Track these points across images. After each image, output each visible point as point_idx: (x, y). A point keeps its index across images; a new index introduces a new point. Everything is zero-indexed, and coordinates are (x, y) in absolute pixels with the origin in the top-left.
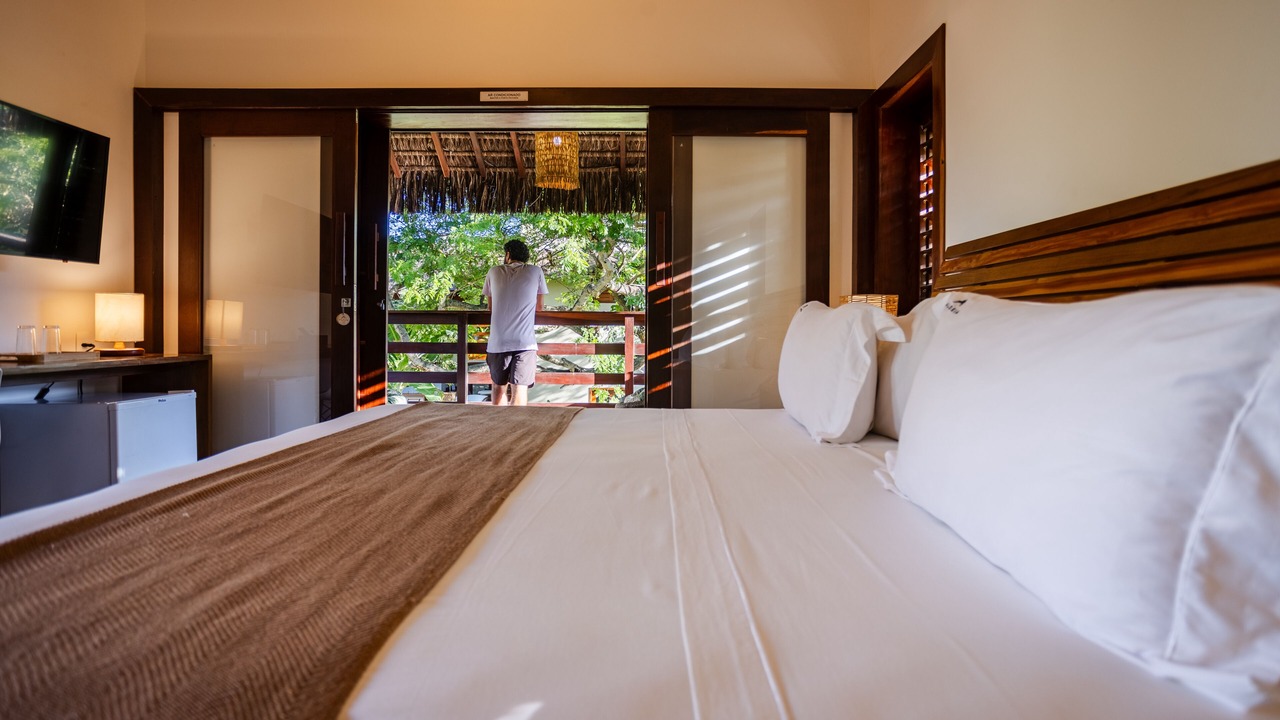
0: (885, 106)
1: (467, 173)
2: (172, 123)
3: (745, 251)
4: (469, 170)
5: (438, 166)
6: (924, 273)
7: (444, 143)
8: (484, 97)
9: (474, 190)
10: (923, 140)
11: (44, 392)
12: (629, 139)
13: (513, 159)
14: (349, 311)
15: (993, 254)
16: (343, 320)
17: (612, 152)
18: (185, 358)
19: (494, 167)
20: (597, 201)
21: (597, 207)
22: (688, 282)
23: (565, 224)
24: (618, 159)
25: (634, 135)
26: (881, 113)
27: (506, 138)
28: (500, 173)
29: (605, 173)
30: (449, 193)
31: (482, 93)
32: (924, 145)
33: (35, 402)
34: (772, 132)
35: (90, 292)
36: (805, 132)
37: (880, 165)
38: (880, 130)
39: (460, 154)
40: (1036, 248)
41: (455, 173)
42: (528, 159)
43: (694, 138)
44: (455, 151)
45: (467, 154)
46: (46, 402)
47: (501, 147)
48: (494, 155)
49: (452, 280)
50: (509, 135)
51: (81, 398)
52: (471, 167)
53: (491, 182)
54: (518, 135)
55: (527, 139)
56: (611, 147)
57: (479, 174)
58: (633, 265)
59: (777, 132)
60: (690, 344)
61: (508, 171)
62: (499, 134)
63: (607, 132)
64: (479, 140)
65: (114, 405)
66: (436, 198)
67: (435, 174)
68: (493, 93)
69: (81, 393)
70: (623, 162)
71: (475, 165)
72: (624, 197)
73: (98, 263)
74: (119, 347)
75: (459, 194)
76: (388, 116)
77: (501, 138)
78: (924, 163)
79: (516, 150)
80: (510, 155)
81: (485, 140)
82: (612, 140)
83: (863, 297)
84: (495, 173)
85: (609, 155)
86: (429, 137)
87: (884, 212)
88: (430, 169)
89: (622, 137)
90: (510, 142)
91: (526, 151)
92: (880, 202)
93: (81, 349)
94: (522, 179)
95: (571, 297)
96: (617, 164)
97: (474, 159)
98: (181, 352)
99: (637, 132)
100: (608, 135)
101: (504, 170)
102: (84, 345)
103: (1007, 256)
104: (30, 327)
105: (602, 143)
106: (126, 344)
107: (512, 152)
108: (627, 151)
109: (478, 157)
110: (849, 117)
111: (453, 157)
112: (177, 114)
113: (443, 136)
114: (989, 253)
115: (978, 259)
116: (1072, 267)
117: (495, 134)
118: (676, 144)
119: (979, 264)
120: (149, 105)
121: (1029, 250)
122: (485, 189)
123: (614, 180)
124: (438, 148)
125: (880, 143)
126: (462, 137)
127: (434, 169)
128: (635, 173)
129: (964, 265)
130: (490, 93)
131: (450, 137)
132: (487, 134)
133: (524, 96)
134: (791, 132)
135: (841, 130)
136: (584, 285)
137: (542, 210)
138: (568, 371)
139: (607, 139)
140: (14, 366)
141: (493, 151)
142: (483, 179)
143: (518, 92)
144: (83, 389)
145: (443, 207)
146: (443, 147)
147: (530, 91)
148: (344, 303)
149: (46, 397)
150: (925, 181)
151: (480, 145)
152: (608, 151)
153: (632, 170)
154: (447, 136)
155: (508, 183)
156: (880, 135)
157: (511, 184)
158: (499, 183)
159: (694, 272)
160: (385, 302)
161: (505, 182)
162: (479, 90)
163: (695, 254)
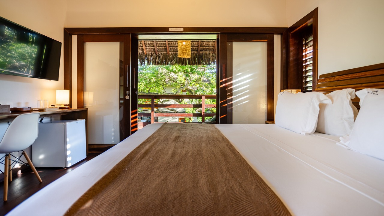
0: (292, 32)
1: (152, 53)
2: (75, 38)
3: (249, 75)
4: (152, 52)
5: (143, 51)
6: (304, 83)
7: (146, 44)
8: (170, 30)
9: (154, 58)
10: (304, 43)
11: (42, 119)
12: (201, 43)
13: (166, 49)
14: (129, 95)
15: (340, 77)
16: (127, 97)
17: (196, 47)
18: (79, 110)
19: (160, 51)
20: (191, 62)
21: (191, 63)
22: (231, 85)
23: (178, 68)
24: (198, 49)
25: (203, 42)
26: (290, 35)
27: (164, 42)
28: (162, 53)
29: (193, 53)
30: (146, 59)
32: (304, 44)
34: (257, 40)
35: (55, 89)
36: (267, 40)
37: (290, 50)
38: (290, 40)
39: (150, 47)
40: (360, 75)
41: (148, 53)
42: (170, 49)
43: (233, 42)
44: (149, 47)
45: (152, 47)
46: (42, 123)
47: (163, 45)
48: (160, 48)
49: (143, 85)
50: (165, 41)
51: (51, 122)
52: (153, 51)
53: (159, 56)
54: (168, 41)
55: (171, 43)
56: (196, 45)
57: (155, 53)
58: (193, 81)
59: (258, 40)
60: (232, 104)
61: (164, 52)
62: (162, 41)
63: (195, 41)
64: (156, 43)
65: (66, 124)
66: (142, 61)
67: (142, 53)
68: (173, 28)
69: (51, 120)
70: (199, 50)
71: (154, 51)
72: (199, 60)
73: (58, 81)
74: (63, 106)
75: (149, 60)
76: (138, 36)
77: (163, 42)
78: (304, 49)
79: (167, 46)
80: (165, 48)
81: (158, 43)
82: (196, 43)
83: (290, 90)
84: (160, 53)
85: (195, 48)
86: (141, 42)
87: (291, 64)
88: (140, 52)
89: (200, 42)
90: (165, 44)
91: (170, 47)
92: (290, 61)
93: (51, 107)
94: (168, 55)
95: (175, 90)
96: (197, 51)
97: (154, 49)
98: (78, 107)
99: (204, 41)
100: (195, 42)
101: (163, 52)
102: (52, 106)
103: (347, 77)
104: (41, 100)
105: (193, 44)
106: (65, 105)
107: (166, 47)
108: (201, 46)
109: (156, 49)
110: (280, 36)
111: (148, 48)
112: (77, 35)
113: (145, 42)
114: (339, 77)
115: (334, 79)
116: (377, 81)
117: (161, 41)
118: (228, 44)
119: (335, 80)
120: (68, 32)
121: (357, 76)
122: (157, 58)
123: (196, 55)
124: (144, 45)
125: (290, 44)
126: (151, 42)
127: (142, 52)
128: (202, 53)
129: (328, 80)
130: (172, 28)
131: (147, 42)
132: (158, 41)
133: (182, 30)
134: (263, 41)
135: (277, 39)
136: (179, 87)
137: (174, 64)
138: (174, 113)
139: (195, 43)
141: (160, 46)
142: (157, 55)
143: (180, 28)
145: (144, 63)
146: (145, 45)
147: (184, 28)
148: (127, 92)
149: (42, 121)
150: (304, 55)
151: (156, 45)
152: (195, 46)
153: (202, 52)
154: (146, 42)
155: (164, 56)
156: (290, 41)
157: (165, 56)
158: (161, 56)
159: (233, 81)
160: (137, 92)
161: (163, 56)
162: (168, 28)
163: (233, 77)
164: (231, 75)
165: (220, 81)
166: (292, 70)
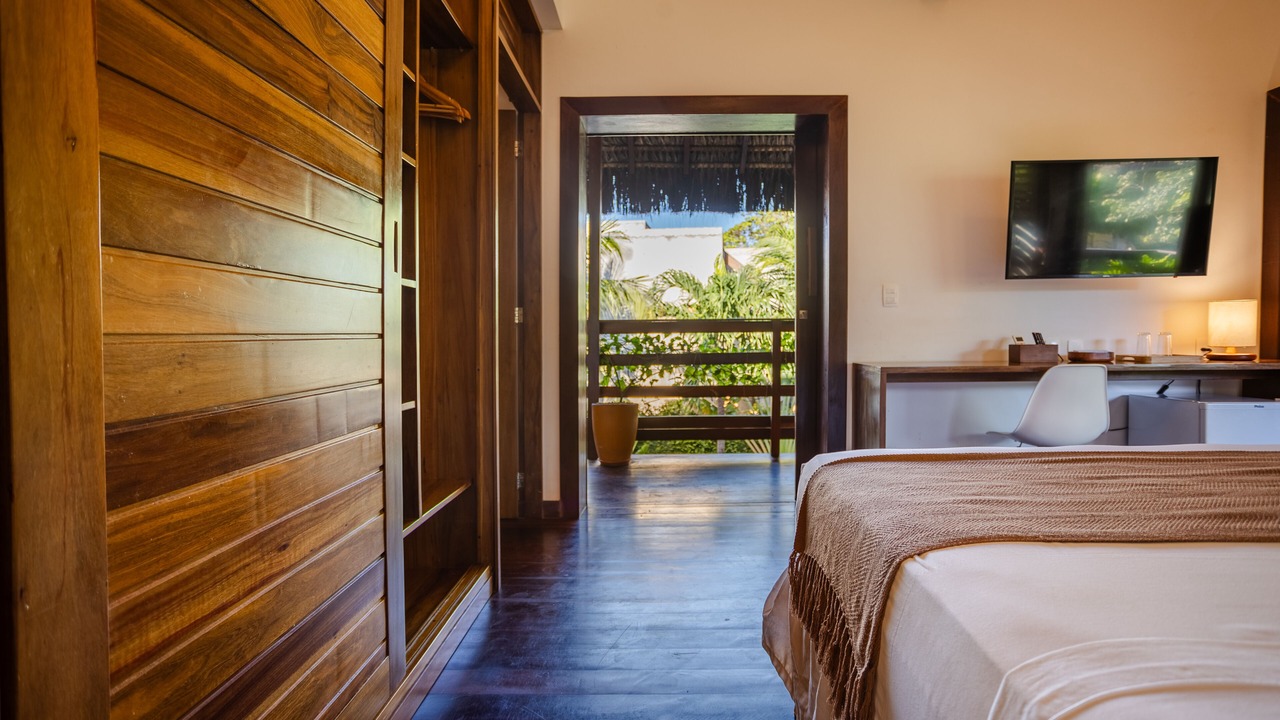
11: (1165, 387)
33: (1157, 396)
46: (1164, 397)
51: (1199, 396)
65: (1204, 405)
69: (1199, 392)
73: (1206, 275)
74: (1230, 352)
93: (1199, 353)
102: (1203, 350)
104: (1146, 334)
106: (1238, 349)
140: (1132, 365)
144: (1202, 390)
149: (1166, 393)
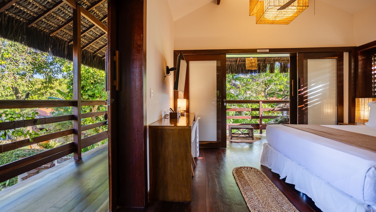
0: (361, 51)
3: (321, 86)
6: (373, 92)
8: (258, 51)
10: (373, 59)
16: (225, 104)
22: (307, 93)
26: (359, 53)
31: (257, 50)
36: (337, 57)
37: (359, 65)
43: (308, 60)
59: (330, 58)
68: (260, 50)
74: (182, 112)
78: (373, 65)
110: (349, 53)
118: (305, 61)
120: (177, 54)
125: (359, 60)
133: (268, 51)
134: (333, 58)
135: (346, 56)
143: (266, 50)
147: (269, 49)
148: (224, 100)
150: (373, 69)
156: (359, 58)
159: (308, 90)
162: (257, 49)
163: (308, 87)
164: (307, 85)
165: (298, 90)
166: (360, 81)
